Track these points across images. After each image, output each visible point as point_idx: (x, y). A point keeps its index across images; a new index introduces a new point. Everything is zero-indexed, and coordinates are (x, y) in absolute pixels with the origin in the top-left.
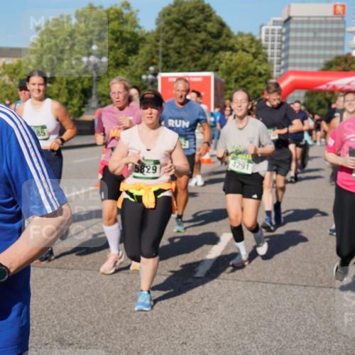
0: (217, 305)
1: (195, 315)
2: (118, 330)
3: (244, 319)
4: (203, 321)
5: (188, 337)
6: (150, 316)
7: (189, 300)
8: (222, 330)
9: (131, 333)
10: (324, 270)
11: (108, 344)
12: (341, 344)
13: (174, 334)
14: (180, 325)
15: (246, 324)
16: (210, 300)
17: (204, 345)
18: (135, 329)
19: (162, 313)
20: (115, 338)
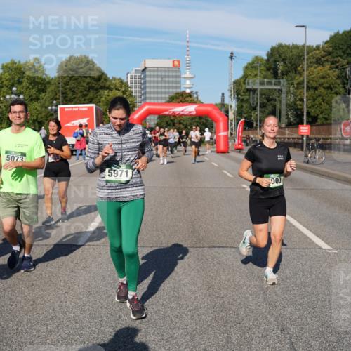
0: (91, 264)
1: (75, 273)
2: (20, 286)
3: (109, 273)
4: (81, 276)
5: (70, 288)
6: (44, 275)
7: (72, 262)
8: (93, 282)
9: (30, 288)
10: (164, 236)
11: (13, 297)
12: (171, 285)
13: (59, 287)
14: (65, 281)
15: (109, 276)
16: (86, 261)
17: (80, 293)
18: (33, 285)
19: (52, 273)
20: (18, 292)
